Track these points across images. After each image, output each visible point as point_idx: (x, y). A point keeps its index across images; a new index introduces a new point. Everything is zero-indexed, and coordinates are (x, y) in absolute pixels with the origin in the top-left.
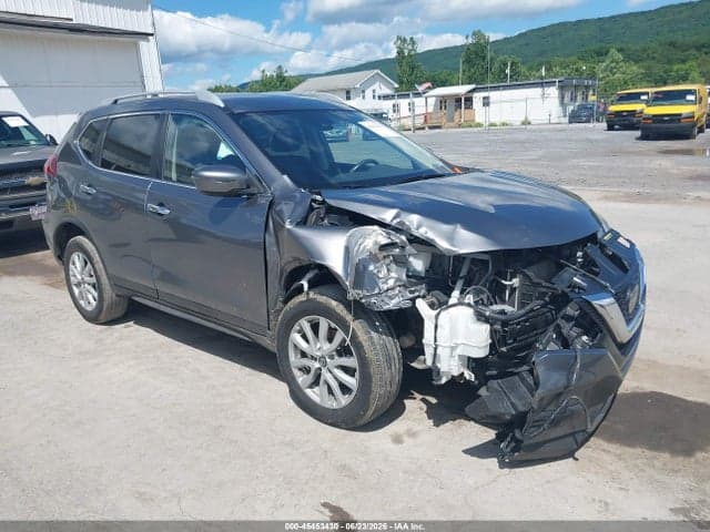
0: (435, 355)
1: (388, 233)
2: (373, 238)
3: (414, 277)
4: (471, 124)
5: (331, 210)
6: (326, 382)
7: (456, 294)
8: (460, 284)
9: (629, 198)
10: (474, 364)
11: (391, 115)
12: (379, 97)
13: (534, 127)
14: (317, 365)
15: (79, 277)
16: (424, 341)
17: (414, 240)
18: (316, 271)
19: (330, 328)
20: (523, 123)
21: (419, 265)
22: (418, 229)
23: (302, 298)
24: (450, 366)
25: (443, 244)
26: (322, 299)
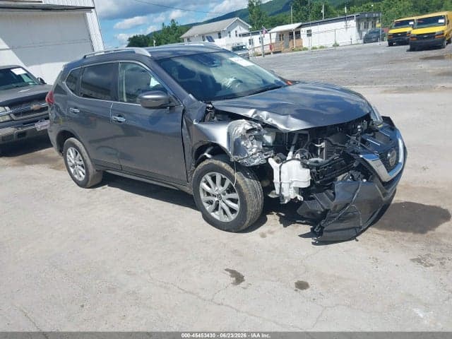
0: (281, 188)
1: (251, 123)
2: (242, 126)
3: (267, 147)
4: (300, 48)
5: (218, 112)
6: (222, 208)
7: (290, 154)
8: (292, 148)
9: (400, 90)
10: (302, 191)
11: (248, 46)
12: (240, 35)
13: (341, 48)
14: (216, 199)
15: (73, 162)
16: (274, 181)
17: (265, 126)
18: (212, 148)
19: (222, 179)
20: (334, 46)
21: (269, 139)
22: (267, 119)
23: (205, 163)
24: (289, 194)
25: (281, 127)
26: (217, 162)
